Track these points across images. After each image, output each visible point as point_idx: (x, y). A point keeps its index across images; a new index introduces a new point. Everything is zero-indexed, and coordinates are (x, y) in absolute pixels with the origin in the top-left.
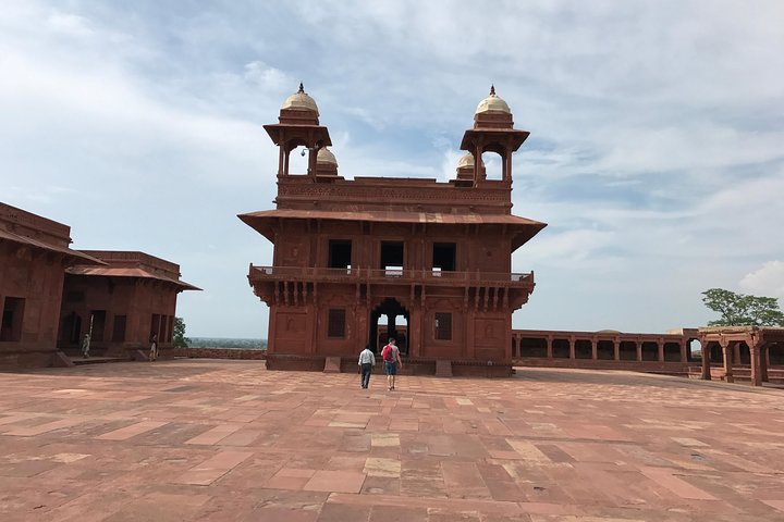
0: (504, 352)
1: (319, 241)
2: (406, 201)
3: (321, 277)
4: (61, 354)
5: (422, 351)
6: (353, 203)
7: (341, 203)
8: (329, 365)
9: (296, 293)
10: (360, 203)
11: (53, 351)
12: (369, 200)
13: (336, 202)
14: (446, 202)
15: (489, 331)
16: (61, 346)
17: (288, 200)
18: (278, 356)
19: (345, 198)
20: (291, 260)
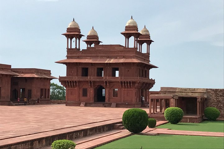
0: (132, 100)
1: (79, 68)
2: (104, 55)
3: (78, 79)
4: (11, 102)
5: (109, 100)
6: (88, 56)
7: (85, 56)
8: (82, 105)
9: (72, 84)
10: (90, 56)
11: (10, 101)
12: (93, 55)
13: (83, 56)
14: (116, 55)
15: (128, 94)
16: (11, 100)
17: (70, 56)
18: (69, 102)
19: (86, 55)
20: (71, 74)
